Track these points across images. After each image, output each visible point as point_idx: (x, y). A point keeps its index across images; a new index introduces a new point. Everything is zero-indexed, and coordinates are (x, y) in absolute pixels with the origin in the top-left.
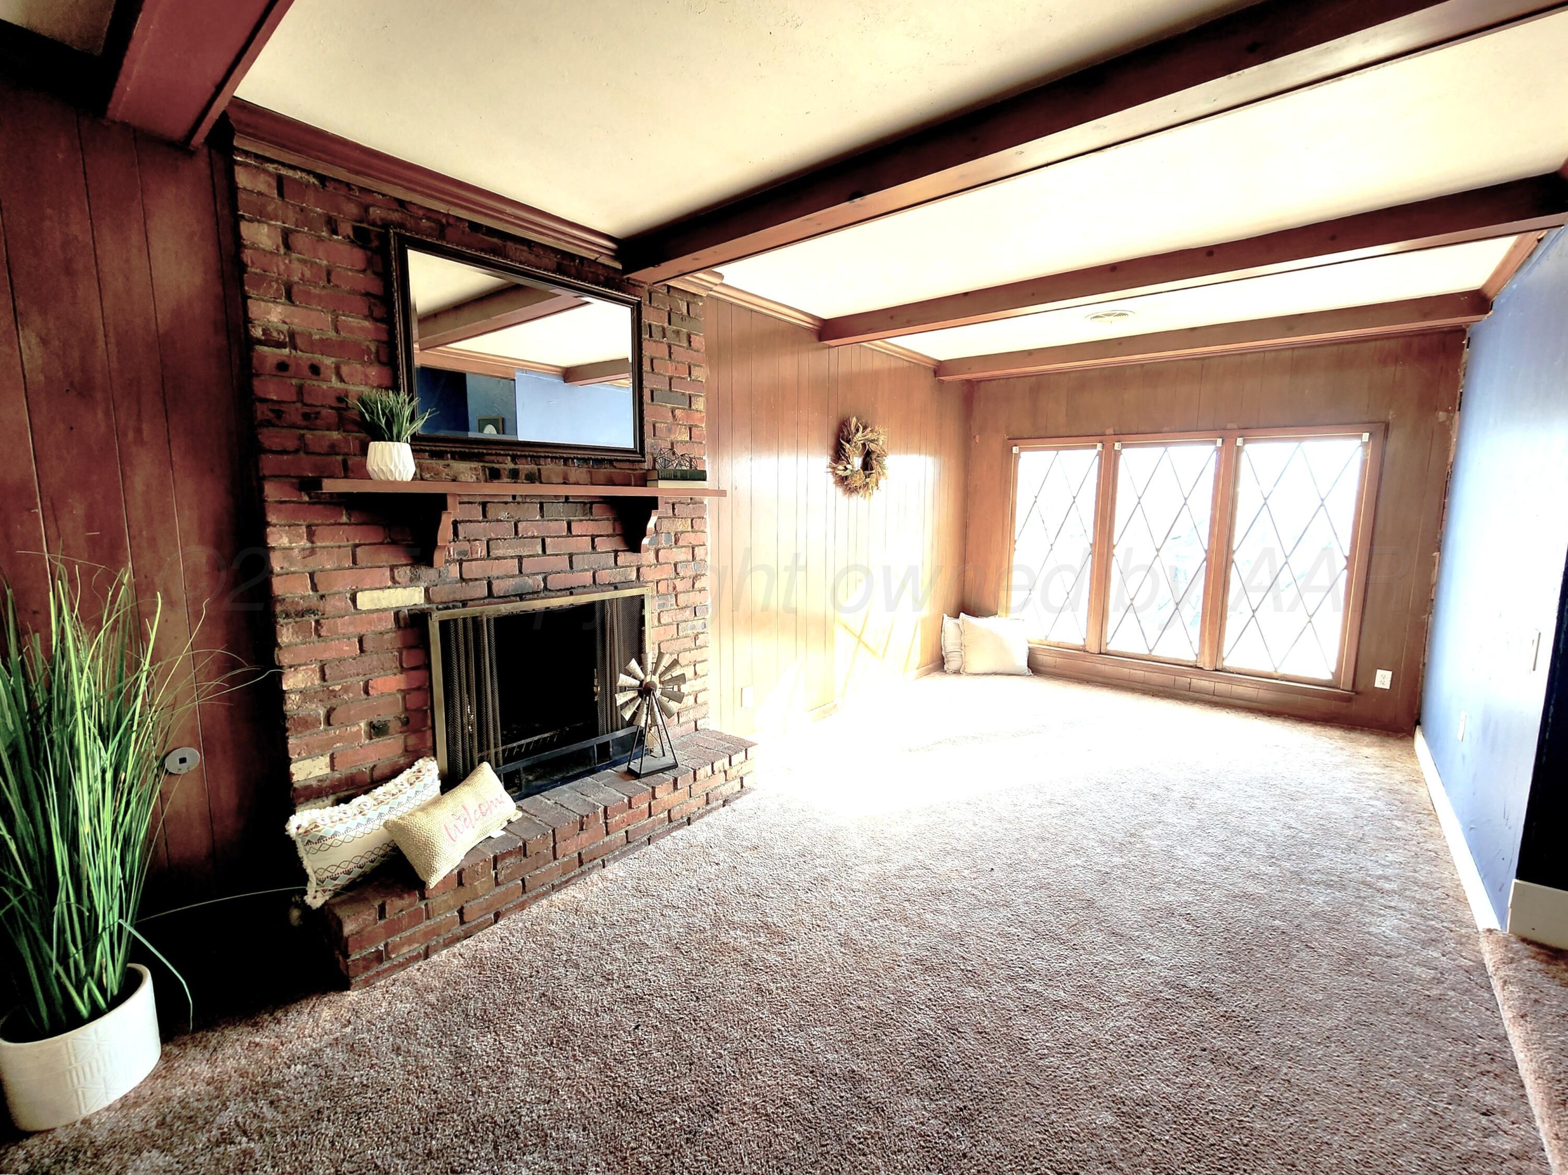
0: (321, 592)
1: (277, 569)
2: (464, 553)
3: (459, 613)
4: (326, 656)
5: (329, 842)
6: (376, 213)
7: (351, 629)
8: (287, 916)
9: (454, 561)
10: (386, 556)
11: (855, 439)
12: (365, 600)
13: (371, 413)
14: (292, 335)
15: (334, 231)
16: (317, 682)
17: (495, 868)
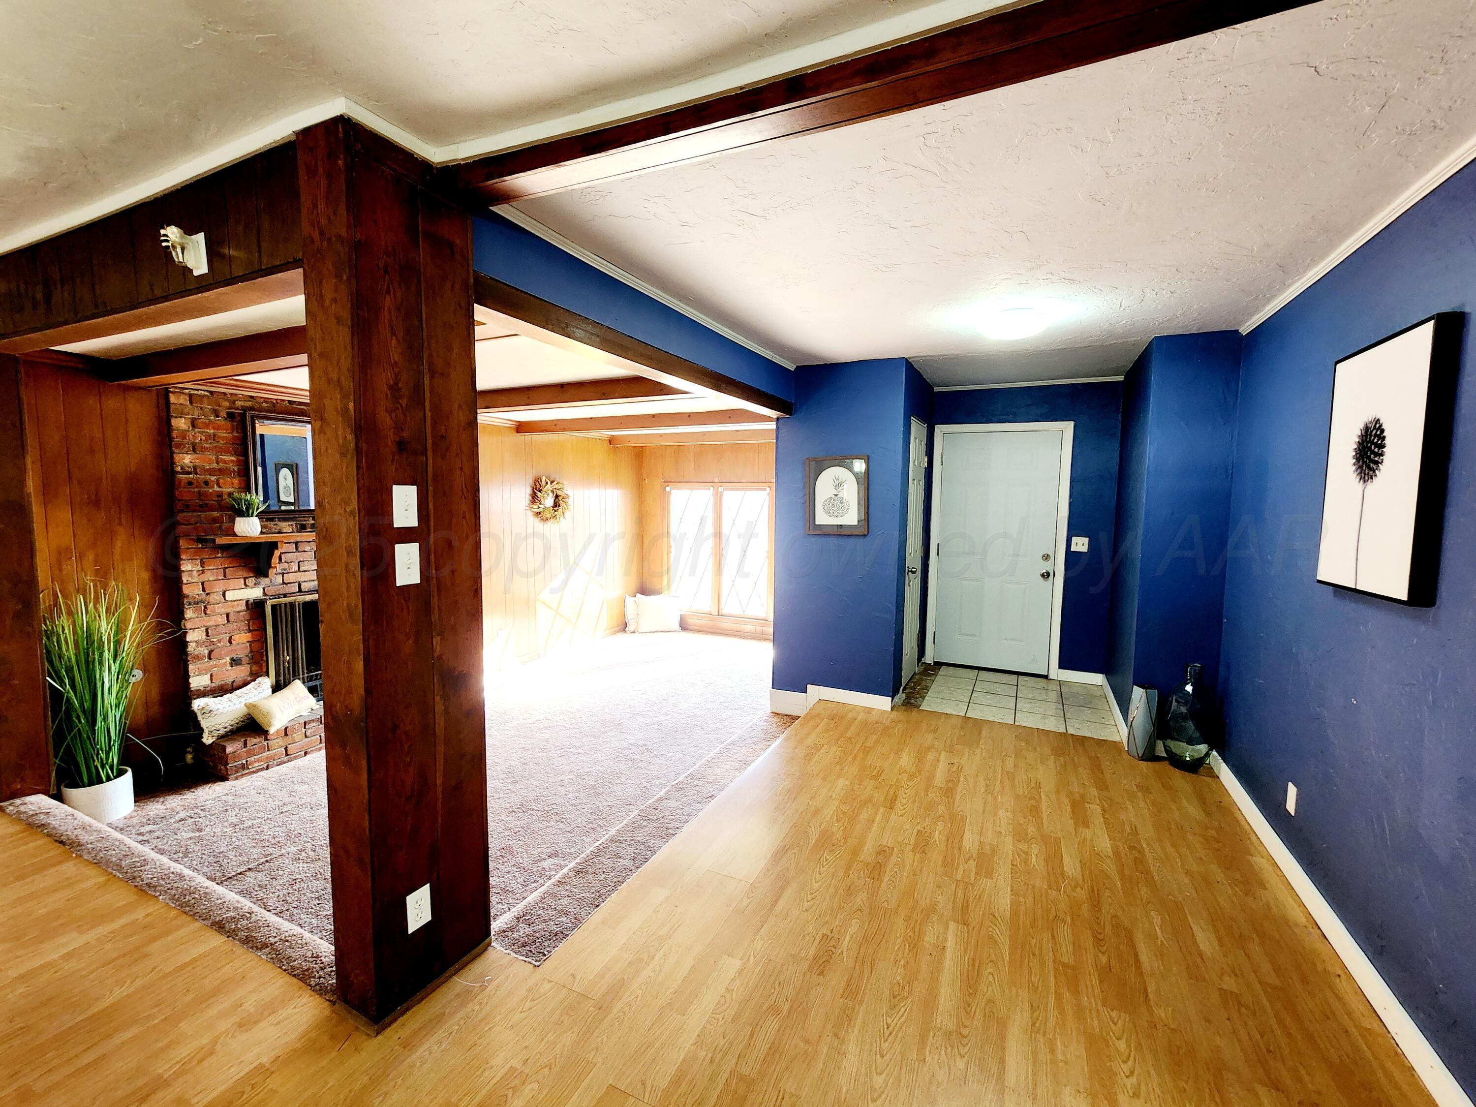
0: (207, 592)
1: (185, 581)
2: (285, 569)
3: (283, 600)
4: (208, 624)
5: (215, 713)
6: (239, 404)
7: (223, 610)
8: (184, 759)
9: (279, 574)
10: (242, 573)
11: (545, 489)
12: (230, 596)
13: (238, 504)
14: (195, 468)
15: (217, 416)
16: (204, 637)
17: (305, 728)
